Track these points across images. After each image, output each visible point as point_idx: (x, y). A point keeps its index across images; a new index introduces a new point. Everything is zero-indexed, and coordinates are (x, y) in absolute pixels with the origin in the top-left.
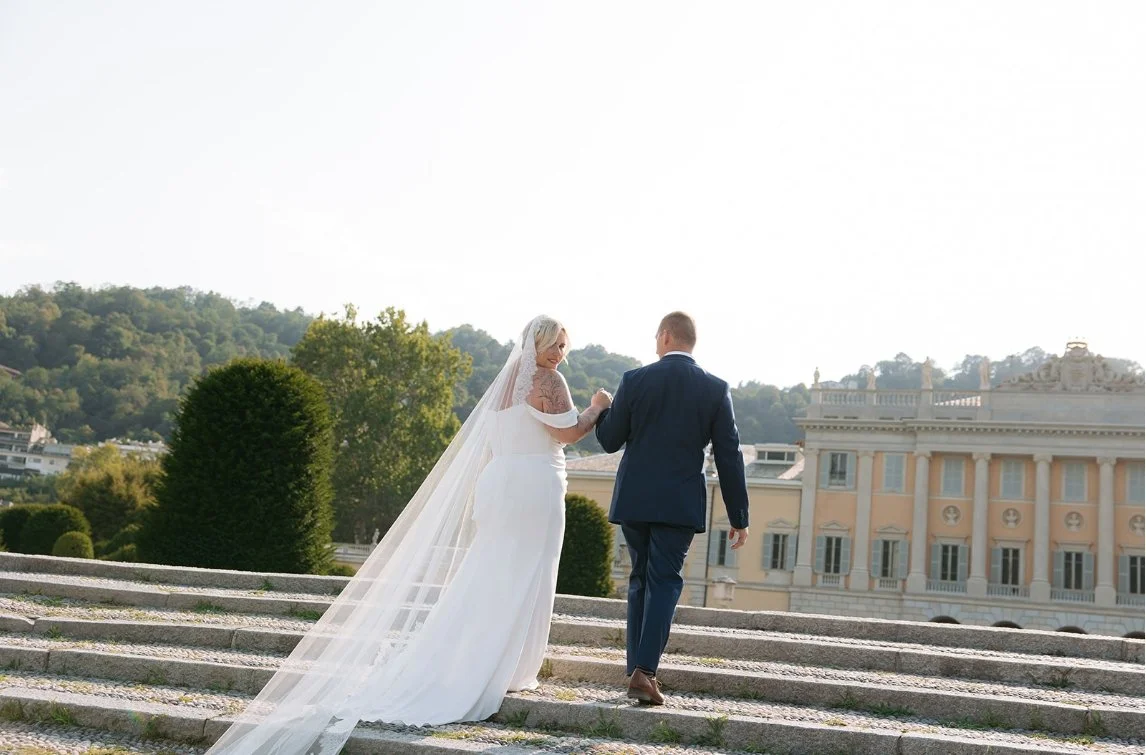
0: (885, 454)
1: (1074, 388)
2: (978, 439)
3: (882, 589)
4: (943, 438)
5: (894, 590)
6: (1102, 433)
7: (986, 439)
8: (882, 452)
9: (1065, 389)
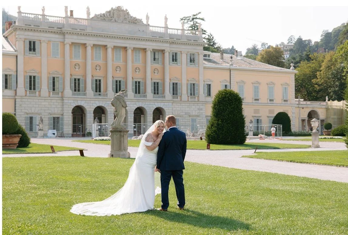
0: (51, 42)
1: (119, 21)
2: (88, 38)
3: (54, 96)
4: (75, 37)
5: (58, 96)
6: (130, 38)
7: (91, 38)
8: (50, 41)
9: (116, 21)
